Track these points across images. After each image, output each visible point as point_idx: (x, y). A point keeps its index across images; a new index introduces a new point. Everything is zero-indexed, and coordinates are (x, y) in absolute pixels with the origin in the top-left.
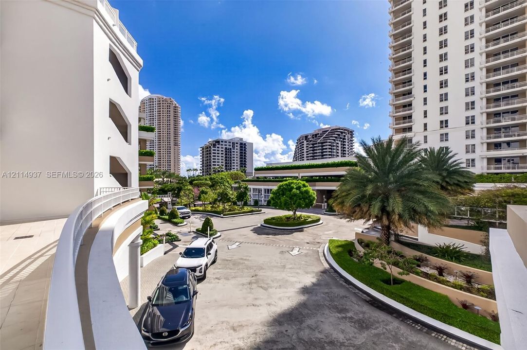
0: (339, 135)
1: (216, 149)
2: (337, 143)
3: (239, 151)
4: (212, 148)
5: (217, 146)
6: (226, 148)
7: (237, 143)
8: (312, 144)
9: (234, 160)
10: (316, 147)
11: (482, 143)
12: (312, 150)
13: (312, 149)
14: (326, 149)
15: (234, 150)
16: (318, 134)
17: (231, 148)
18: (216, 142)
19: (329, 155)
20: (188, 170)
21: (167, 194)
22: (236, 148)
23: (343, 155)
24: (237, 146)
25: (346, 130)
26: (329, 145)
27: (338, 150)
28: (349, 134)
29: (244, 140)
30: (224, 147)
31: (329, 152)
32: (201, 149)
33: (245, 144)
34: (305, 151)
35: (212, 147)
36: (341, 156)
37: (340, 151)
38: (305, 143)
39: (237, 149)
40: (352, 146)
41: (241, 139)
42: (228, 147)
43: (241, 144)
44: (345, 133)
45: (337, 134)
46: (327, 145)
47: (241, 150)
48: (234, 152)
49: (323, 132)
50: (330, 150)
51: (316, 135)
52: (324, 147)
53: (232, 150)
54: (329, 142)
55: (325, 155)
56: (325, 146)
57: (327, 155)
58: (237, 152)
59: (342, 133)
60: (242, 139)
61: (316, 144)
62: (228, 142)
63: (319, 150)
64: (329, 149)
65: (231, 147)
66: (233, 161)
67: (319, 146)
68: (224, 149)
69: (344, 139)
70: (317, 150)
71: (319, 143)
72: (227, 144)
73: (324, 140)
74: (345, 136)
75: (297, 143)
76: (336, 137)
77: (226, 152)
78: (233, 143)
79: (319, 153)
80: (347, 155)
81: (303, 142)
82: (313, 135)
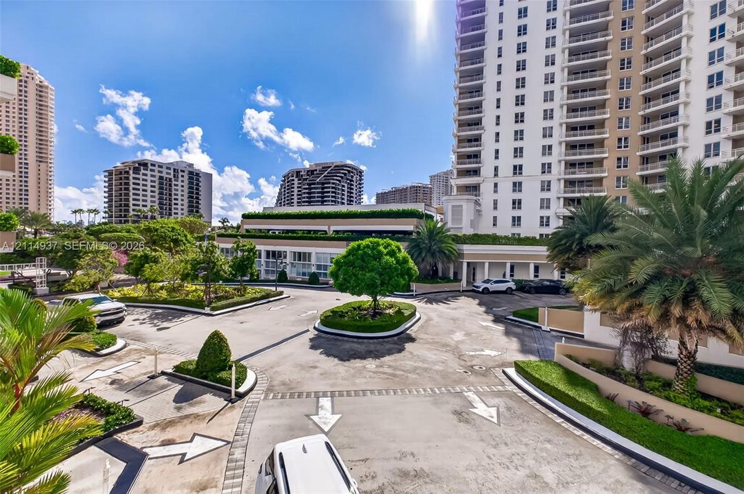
0: (345, 174)
1: (141, 177)
2: (343, 186)
3: (186, 184)
4: (132, 175)
5: (142, 171)
6: (161, 178)
7: (183, 171)
8: (308, 184)
9: (177, 199)
10: (315, 188)
11: (559, 198)
12: (308, 193)
13: (307, 191)
14: (329, 192)
15: (176, 183)
16: (316, 170)
17: (170, 179)
18: (139, 164)
19: (332, 201)
20: (75, 212)
21: (35, 262)
22: (180, 179)
23: (350, 202)
24: (182, 176)
25: (355, 169)
26: (333, 188)
27: (343, 195)
28: (357, 174)
29: (196, 167)
30: (158, 175)
31: (333, 197)
32: (107, 174)
33: (197, 174)
34: (295, 193)
35: (131, 172)
36: (348, 204)
37: (345, 197)
38: (296, 182)
39: (182, 181)
40: (360, 192)
41: (191, 165)
42: (164, 175)
43: (191, 173)
44: (352, 172)
45: (343, 173)
46: (329, 188)
47: (191, 183)
48: (176, 185)
49: (323, 168)
50: (334, 195)
51: (312, 172)
52: (325, 190)
53: (174, 182)
54: (333, 183)
55: (326, 201)
56: (326, 188)
57: (329, 201)
58: (182, 186)
59: (349, 171)
60: (193, 165)
61: (314, 184)
62: (164, 167)
63: (318, 193)
64: (333, 192)
65: (172, 176)
66: (174, 201)
67: (317, 188)
68: (156, 179)
69: (351, 181)
70: (314, 193)
71: (318, 183)
72: (164, 170)
73: (325, 180)
74: (352, 177)
75: (284, 181)
76: (342, 177)
77: (161, 183)
78: (174, 170)
79: (318, 197)
80: (354, 203)
81: (293, 180)
82: (308, 171)
